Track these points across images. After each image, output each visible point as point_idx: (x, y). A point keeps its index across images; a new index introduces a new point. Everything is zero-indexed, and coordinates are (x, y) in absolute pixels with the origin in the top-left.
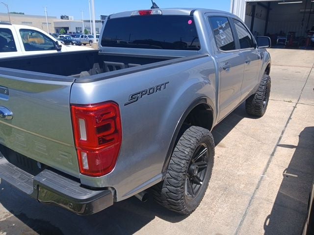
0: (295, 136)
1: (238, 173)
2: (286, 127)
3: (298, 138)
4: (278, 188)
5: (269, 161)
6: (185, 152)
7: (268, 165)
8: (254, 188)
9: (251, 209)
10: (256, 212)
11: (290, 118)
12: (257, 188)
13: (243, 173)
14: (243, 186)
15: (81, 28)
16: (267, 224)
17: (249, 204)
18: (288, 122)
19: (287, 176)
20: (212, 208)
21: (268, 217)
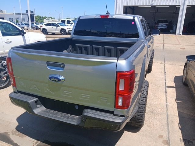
0: (172, 81)
1: (154, 103)
2: (165, 77)
3: (174, 82)
4: (177, 109)
5: (166, 96)
6: (145, 94)
7: (166, 98)
8: (166, 110)
9: (169, 121)
10: (172, 122)
11: (165, 72)
12: (167, 110)
13: (156, 103)
14: (160, 109)
15: (12, 18)
16: (180, 127)
17: (167, 118)
18: (165, 75)
19: (178, 103)
20: (150, 123)
21: (179, 124)
